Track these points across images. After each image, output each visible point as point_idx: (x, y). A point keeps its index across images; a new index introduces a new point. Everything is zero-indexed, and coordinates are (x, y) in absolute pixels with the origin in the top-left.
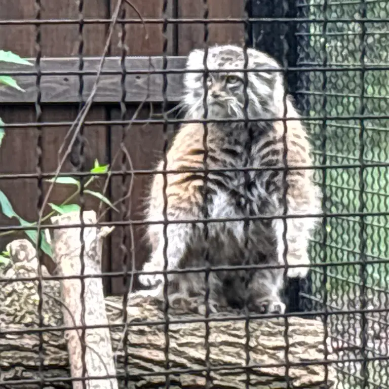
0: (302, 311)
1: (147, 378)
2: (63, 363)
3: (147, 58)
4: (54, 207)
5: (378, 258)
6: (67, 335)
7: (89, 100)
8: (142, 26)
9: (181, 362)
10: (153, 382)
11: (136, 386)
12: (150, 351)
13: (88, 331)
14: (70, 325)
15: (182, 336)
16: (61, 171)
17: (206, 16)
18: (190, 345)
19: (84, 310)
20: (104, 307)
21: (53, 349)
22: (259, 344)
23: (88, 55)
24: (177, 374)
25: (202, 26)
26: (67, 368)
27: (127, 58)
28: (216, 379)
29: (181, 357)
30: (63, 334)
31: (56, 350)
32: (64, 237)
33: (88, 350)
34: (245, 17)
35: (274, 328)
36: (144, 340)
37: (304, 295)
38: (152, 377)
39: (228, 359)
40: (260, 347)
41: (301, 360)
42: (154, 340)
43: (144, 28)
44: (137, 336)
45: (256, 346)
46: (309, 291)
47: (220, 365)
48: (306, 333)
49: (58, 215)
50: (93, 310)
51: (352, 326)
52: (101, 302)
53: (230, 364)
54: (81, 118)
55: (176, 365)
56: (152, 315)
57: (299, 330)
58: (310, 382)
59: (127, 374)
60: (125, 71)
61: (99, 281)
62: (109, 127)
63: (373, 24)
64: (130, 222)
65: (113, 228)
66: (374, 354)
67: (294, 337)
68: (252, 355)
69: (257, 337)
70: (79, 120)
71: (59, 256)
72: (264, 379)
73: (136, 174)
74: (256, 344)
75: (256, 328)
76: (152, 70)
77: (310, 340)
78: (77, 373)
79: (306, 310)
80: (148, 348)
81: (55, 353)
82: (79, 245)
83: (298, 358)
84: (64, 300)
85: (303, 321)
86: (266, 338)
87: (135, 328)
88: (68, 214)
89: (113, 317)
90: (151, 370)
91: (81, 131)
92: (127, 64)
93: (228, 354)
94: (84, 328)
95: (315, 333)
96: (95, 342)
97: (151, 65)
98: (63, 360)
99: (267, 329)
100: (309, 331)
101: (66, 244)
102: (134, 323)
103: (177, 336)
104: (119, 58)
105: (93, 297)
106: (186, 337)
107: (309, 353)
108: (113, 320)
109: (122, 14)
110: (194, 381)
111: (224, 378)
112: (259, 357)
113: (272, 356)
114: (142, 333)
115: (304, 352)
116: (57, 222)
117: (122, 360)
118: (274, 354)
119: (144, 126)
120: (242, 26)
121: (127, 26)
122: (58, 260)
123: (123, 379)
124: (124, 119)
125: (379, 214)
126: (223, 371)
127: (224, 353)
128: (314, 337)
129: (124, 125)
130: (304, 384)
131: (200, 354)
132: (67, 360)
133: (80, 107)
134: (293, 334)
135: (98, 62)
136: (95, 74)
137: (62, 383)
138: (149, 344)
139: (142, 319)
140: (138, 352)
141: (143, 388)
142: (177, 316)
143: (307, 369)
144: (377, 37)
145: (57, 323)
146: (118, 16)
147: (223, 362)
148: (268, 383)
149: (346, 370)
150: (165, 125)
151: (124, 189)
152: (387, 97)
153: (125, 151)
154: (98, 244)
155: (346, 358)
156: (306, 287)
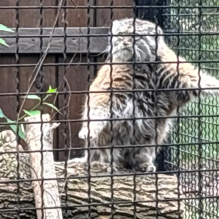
0: (166, 170)
1: (78, 208)
2: (31, 200)
3: (79, 28)
4: (26, 112)
5: (209, 141)
6: (33, 184)
7: (46, 52)
8: (76, 10)
9: (98, 199)
10: (81, 210)
11: (72, 213)
12: (80, 193)
13: (45, 182)
14: (35, 178)
15: (98, 185)
16: (30, 92)
17: (112, 4)
18: (103, 190)
20: (54, 168)
21: (25, 192)
22: (141, 189)
23: (45, 26)
24: (95, 206)
25: (109, 10)
26: (33, 202)
27: (67, 28)
28: (117, 209)
29: (98, 197)
30: (31, 183)
31: (28, 192)
32: (32, 129)
33: (45, 192)
34: (134, 5)
35: (150, 180)
36: (76, 187)
37: (167, 162)
38: (81, 208)
39: (123, 197)
40: (142, 191)
41: (165, 198)
42: (82, 187)
44: (72, 185)
45: (140, 190)
46: (170, 159)
47: (120, 201)
48: (168, 183)
49: (28, 117)
50: (48, 170)
52: (53, 166)
53: (125, 200)
54: (41, 61)
55: (95, 201)
56: (81, 173)
57: (163, 181)
58: (170, 210)
59: (67, 206)
60: (66, 35)
61: (51, 154)
62: (57, 67)
63: (206, 9)
64: (69, 120)
65: (59, 124)
66: (206, 195)
67: (161, 186)
68: (138, 195)
69: (140, 185)
70: (40, 63)
71: (29, 140)
72: (144, 209)
73: (72, 93)
74: (140, 189)
75: (139, 180)
76: (81, 35)
77: (170, 187)
78: (39, 206)
79: (168, 170)
80: (79, 192)
81: (26, 194)
82: (40, 133)
83: (163, 197)
84: (32, 164)
85: (166, 176)
86: (145, 186)
87: (71, 180)
88: (34, 116)
89: (60, 174)
90: (81, 204)
91: (41, 69)
92: (67, 32)
93: (124, 195)
94: (43, 180)
95: (173, 183)
96: (49, 188)
97: (81, 32)
98: (31, 197)
99: (146, 181)
100: (170, 182)
101: (33, 133)
102: (72, 177)
103: (95, 184)
104: (63, 28)
105: (48, 163)
106: (100, 185)
107: (169, 194)
108: (59, 175)
109: (64, 3)
110: (104, 210)
111: (122, 208)
112: (142, 197)
113: (148, 196)
114: (75, 183)
115: (167, 194)
116: (28, 120)
117: (64, 198)
118: (150, 195)
119: (77, 66)
120: (132, 10)
121: (67, 10)
122: (28, 142)
123: (65, 209)
124: (65, 62)
125: (209, 116)
126: (121, 204)
127: (121, 194)
129: (65, 66)
130: (167, 212)
131: (108, 195)
132: (33, 198)
133: (41, 56)
134: (161, 184)
135: (51, 30)
136: (49, 37)
137: (30, 211)
138: (79, 189)
139: (75, 175)
140: (73, 193)
141: (76, 214)
142: (95, 173)
143: (169, 203)
144: (208, 16)
145: (27, 177)
146: (62, 5)
147: (121, 199)
148: (146, 211)
149: (190, 204)
150: (89, 66)
151: (65, 102)
152: (214, 50)
153: (66, 80)
154: (51, 133)
155: (190, 197)
156: (168, 157)
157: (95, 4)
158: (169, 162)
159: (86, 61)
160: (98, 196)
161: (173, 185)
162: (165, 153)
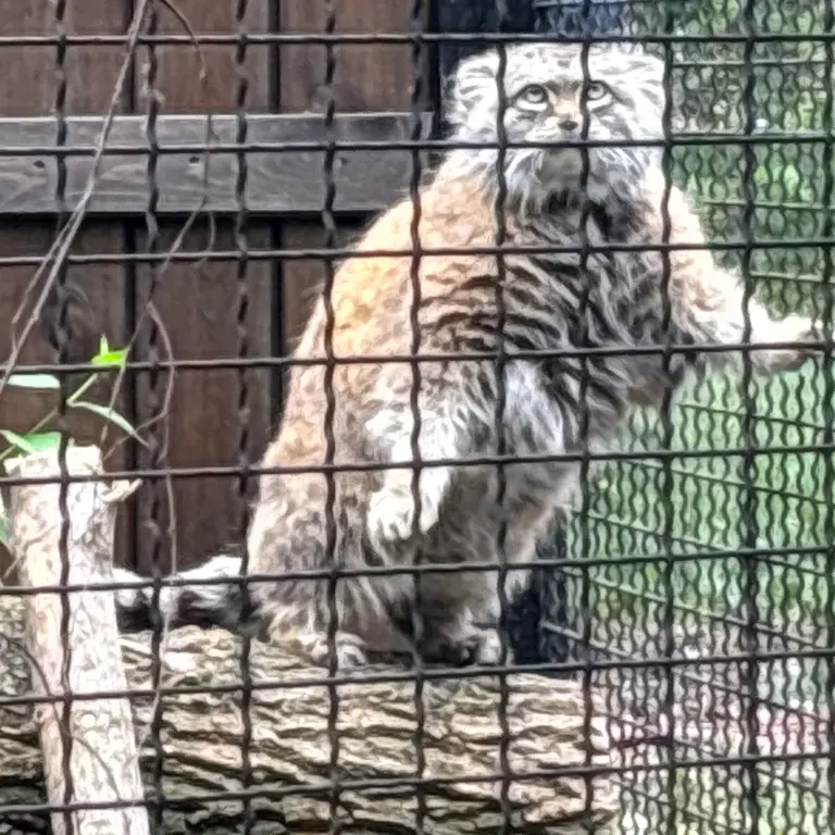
1: (212, 805)
2: (29, 774)
3: (203, 117)
4: (12, 438)
5: (710, 547)
6: (40, 714)
7: (79, 209)
8: (192, 49)
9: (285, 772)
10: (223, 812)
11: (189, 825)
12: (217, 747)
13: (76, 706)
14: (43, 693)
15: (286, 715)
16: (19, 361)
17: (330, 28)
18: (304, 734)
19: (67, 660)
20: (118, 653)
21: (8, 743)
22: (451, 733)
24: (276, 797)
25: (322, 49)
26: (40, 784)
27: (161, 118)
28: (359, 807)
29: (287, 761)
30: (32, 711)
31: (17, 745)
32: (33, 503)
33: (76, 744)
34: (417, 31)
35: (484, 698)
36: (204, 723)
38: (222, 804)
39: (384, 763)
40: (454, 739)
41: (542, 765)
42: (225, 725)
43: (198, 54)
44: (189, 715)
45: (445, 736)
46: (561, 617)
47: (369, 777)
48: (552, 708)
49: (20, 456)
50: (95, 661)
51: (652, 692)
52: (112, 644)
53: (389, 775)
54: (62, 247)
55: (273, 776)
56: (222, 669)
57: (536, 701)
58: (562, 812)
59: (162, 798)
60: (155, 146)
61: (108, 598)
62: (131, 266)
63: (698, 46)
64: (167, 471)
65: (137, 483)
66: (699, 752)
67: (527, 717)
68: (432, 755)
69: (448, 717)
70: (56, 252)
71: (22, 545)
72: (462, 806)
73: (179, 368)
74: (445, 731)
75: (444, 696)
76: (213, 145)
77: (562, 722)
78: (57, 797)
79: (554, 660)
80: (214, 742)
81: (12, 751)
82: (60, 519)
83: (534, 760)
84: (33, 638)
85: (546, 682)
86: (467, 718)
87: (185, 699)
88: (37, 455)
89: (140, 674)
90: (220, 788)
91: (62, 276)
92: (160, 131)
93: (385, 752)
94: (68, 699)
95: (570, 709)
96: (99, 729)
97: (211, 134)
98: (30, 766)
99: (470, 700)
100: (559, 705)
101: (36, 517)
102: (183, 687)
103: (276, 714)
104: (144, 119)
105: (94, 631)
106: (295, 717)
107: (559, 752)
108: (138, 680)
109: (148, 23)
110: (311, 810)
111: (376, 804)
112: (453, 760)
113: (479, 758)
114: (200, 708)
115: (548, 749)
116: (17, 470)
117: (153, 766)
118: (484, 753)
119: (196, 265)
120: (408, 49)
121: (160, 51)
122: (19, 553)
123: (156, 807)
124: (154, 249)
125: (712, 454)
126: (375, 791)
127: (377, 751)
128: (568, 717)
129: (154, 263)
130: (548, 817)
131: (320, 753)
132: (40, 767)
133: (59, 223)
134: (525, 710)
135: (98, 126)
136: (90, 153)
137: (28, 817)
138: (215, 732)
139: (200, 679)
140: (191, 748)
141: (203, 826)
142: (275, 672)
143: (555, 785)
144: (706, 73)
145: (17, 687)
146: (140, 29)
147: (374, 769)
148: (470, 815)
149: (639, 788)
150: (243, 263)
151: (153, 400)
152: (729, 201)
153: (157, 319)
154: (105, 520)
155: (639, 761)
156: (554, 610)
157: (276, 26)
158: (558, 629)
159: (234, 246)
160: (287, 758)
161: (571, 715)
162: (542, 594)
